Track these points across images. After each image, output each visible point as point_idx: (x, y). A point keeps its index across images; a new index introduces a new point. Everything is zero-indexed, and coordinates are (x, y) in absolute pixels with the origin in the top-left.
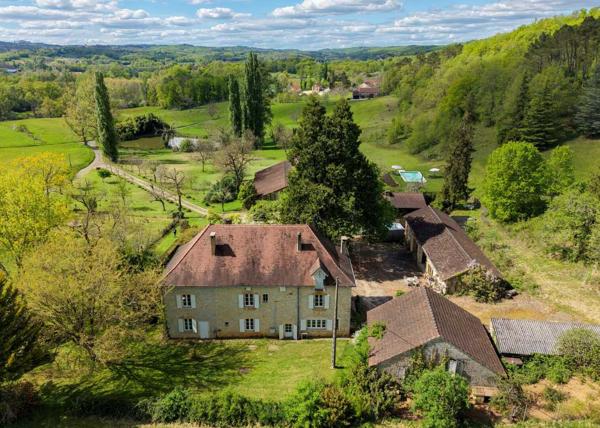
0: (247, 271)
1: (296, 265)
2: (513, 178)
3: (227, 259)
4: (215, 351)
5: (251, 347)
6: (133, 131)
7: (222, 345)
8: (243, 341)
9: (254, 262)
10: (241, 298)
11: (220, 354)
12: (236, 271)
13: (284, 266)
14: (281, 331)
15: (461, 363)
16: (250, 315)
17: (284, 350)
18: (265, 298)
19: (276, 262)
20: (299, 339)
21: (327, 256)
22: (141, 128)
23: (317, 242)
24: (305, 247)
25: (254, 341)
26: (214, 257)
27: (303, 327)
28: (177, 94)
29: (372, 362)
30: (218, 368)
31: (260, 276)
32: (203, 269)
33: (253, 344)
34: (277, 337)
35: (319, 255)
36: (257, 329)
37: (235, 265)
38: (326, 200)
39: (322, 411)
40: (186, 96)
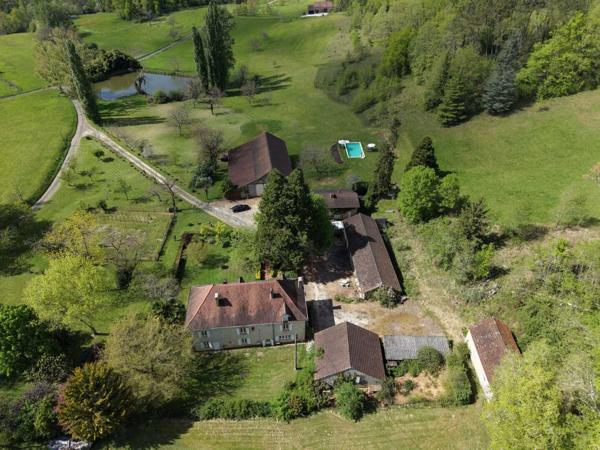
0: (240, 315)
1: (271, 307)
2: (418, 196)
3: (227, 308)
4: (226, 358)
5: (247, 355)
6: (102, 70)
7: (229, 355)
8: (242, 350)
9: (244, 308)
10: (238, 331)
11: (229, 362)
12: (233, 316)
13: (263, 310)
14: (264, 343)
15: (361, 377)
16: (244, 337)
17: (267, 356)
18: (253, 328)
19: (258, 307)
20: (275, 345)
21: (290, 301)
22: (110, 67)
23: (283, 292)
24: (276, 296)
25: (248, 349)
26: (218, 308)
27: (277, 339)
28: (134, 6)
29: (317, 377)
30: (229, 374)
31: (249, 318)
32: (212, 316)
33: (247, 353)
34: (261, 346)
35: (285, 301)
36: (249, 342)
37: (233, 312)
38: (288, 241)
39: (290, 411)
40: (144, 8)
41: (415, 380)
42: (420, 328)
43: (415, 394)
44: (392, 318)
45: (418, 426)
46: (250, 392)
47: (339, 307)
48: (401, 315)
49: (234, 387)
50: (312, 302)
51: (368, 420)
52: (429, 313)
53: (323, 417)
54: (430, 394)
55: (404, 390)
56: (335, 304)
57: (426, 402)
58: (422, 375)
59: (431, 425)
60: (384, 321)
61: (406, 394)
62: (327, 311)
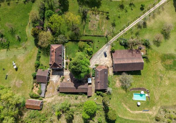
41: (38, 88)
42: (50, 93)
43: (35, 87)
44: (54, 88)
45: (29, 85)
46: (42, 57)
47: (60, 77)
48: (54, 90)
49: (44, 54)
50: (63, 71)
51: (32, 78)
52: (53, 96)
53: (34, 70)
54: (34, 90)
55: (36, 85)
56: (62, 76)
57: (33, 88)
58: (38, 89)
59: (29, 88)
60: (54, 86)
61: (35, 85)
62: (60, 74)
